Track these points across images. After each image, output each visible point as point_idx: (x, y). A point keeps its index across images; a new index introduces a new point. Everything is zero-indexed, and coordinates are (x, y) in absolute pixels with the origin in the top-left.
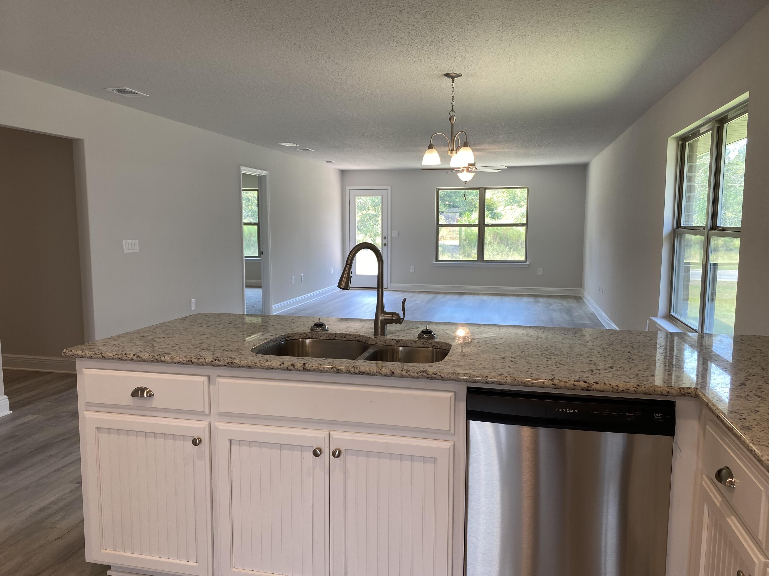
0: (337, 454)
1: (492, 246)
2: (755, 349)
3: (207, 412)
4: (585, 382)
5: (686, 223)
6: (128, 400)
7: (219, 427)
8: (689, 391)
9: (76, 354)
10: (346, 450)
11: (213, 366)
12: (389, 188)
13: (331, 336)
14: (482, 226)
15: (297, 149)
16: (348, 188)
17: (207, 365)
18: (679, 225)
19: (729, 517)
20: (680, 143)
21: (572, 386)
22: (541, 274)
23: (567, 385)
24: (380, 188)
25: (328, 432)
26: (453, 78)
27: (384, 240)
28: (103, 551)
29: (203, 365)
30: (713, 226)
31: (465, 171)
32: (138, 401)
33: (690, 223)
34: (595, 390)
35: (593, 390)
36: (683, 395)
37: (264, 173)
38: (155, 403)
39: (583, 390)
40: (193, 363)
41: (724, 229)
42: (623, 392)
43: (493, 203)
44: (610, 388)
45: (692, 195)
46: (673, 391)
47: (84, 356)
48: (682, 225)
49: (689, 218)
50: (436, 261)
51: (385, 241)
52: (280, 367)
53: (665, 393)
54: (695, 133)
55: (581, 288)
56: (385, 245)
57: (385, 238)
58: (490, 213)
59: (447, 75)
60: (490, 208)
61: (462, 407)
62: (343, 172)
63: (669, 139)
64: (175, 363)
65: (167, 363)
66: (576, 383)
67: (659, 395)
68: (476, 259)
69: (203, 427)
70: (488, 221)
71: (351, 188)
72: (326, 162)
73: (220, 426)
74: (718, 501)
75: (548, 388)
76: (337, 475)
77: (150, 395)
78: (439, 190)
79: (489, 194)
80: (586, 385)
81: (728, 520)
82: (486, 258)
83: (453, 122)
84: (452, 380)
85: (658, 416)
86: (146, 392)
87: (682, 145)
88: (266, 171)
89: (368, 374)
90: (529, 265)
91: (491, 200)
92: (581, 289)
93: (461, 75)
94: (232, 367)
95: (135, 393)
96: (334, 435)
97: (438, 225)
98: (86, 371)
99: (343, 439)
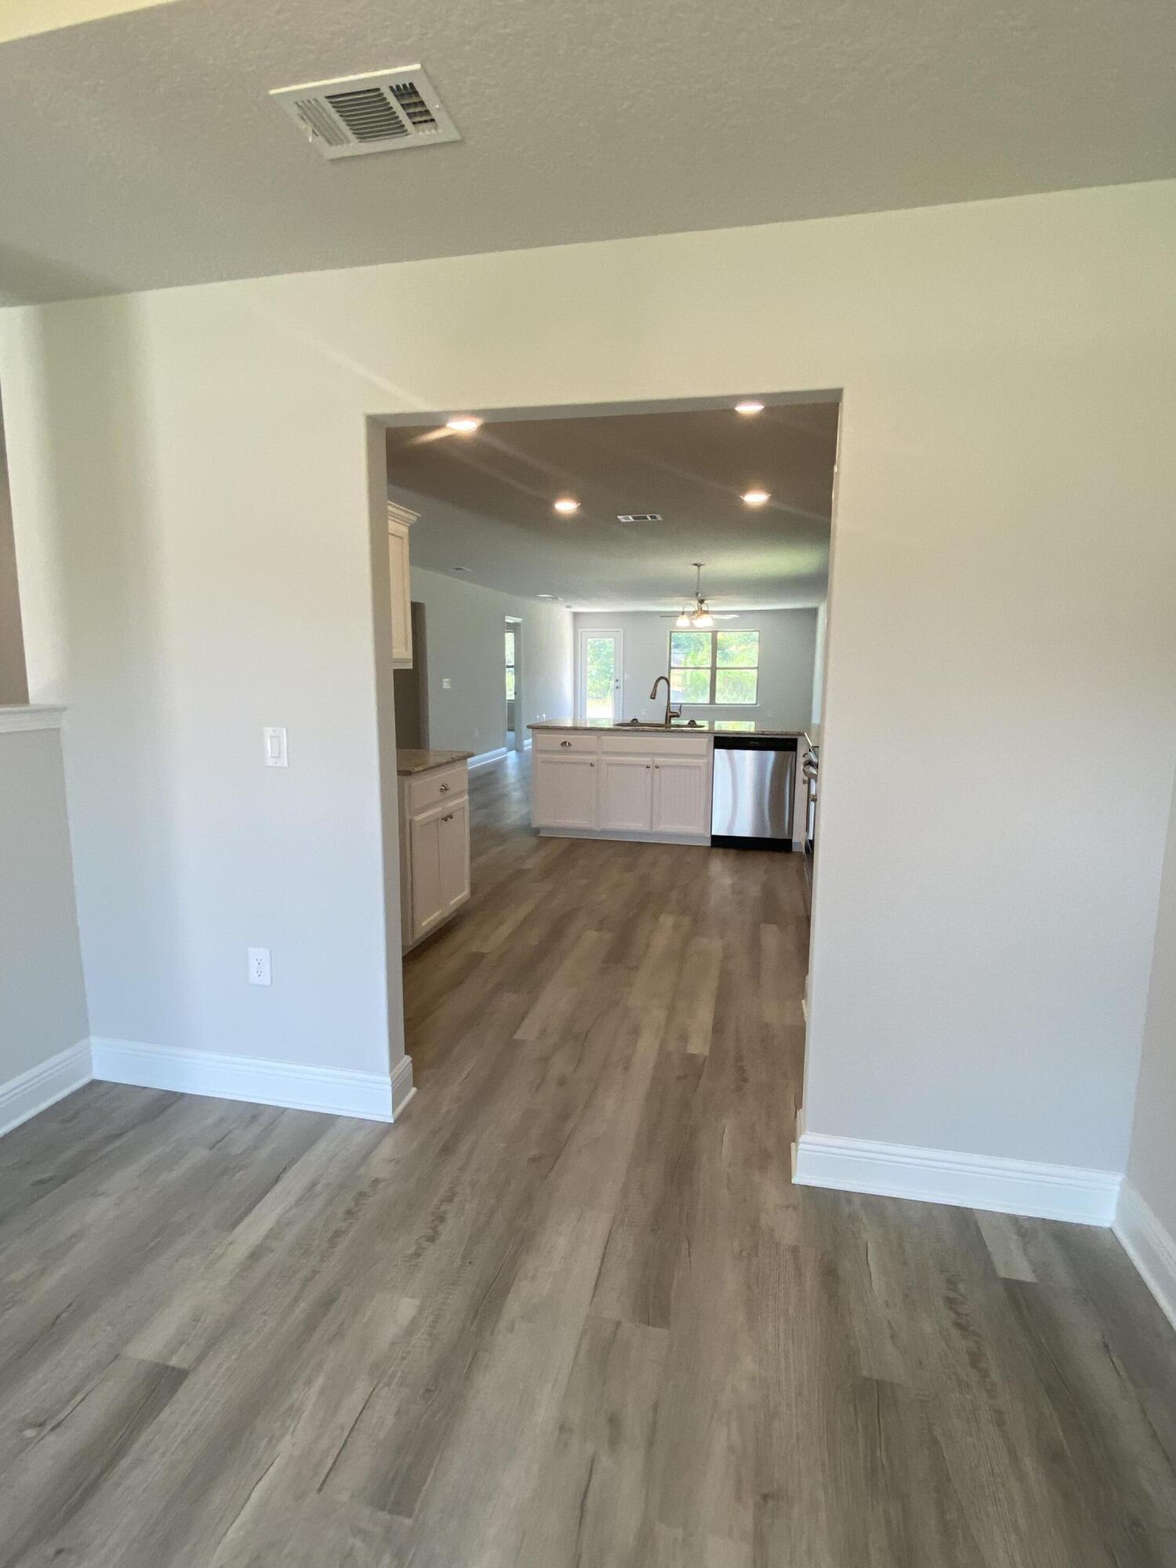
0: (657, 767)
3: (597, 751)
6: (560, 747)
9: (540, 727)
10: (662, 765)
12: (622, 631)
14: (714, 669)
16: (580, 630)
24: (614, 630)
25: (653, 759)
26: (699, 566)
27: (616, 683)
32: (564, 748)
37: (518, 620)
38: (572, 748)
43: (726, 645)
51: (618, 684)
56: (617, 688)
57: (617, 681)
58: (722, 656)
59: (696, 565)
60: (723, 650)
62: (576, 615)
68: (708, 702)
69: (595, 758)
70: (719, 664)
71: (583, 630)
73: (603, 758)
77: (570, 744)
78: (671, 632)
79: (720, 635)
82: (717, 701)
86: (567, 743)
88: (521, 618)
91: (723, 642)
93: (704, 565)
95: (562, 744)
96: (656, 759)
97: (670, 668)
98: (538, 735)
99: (659, 760)
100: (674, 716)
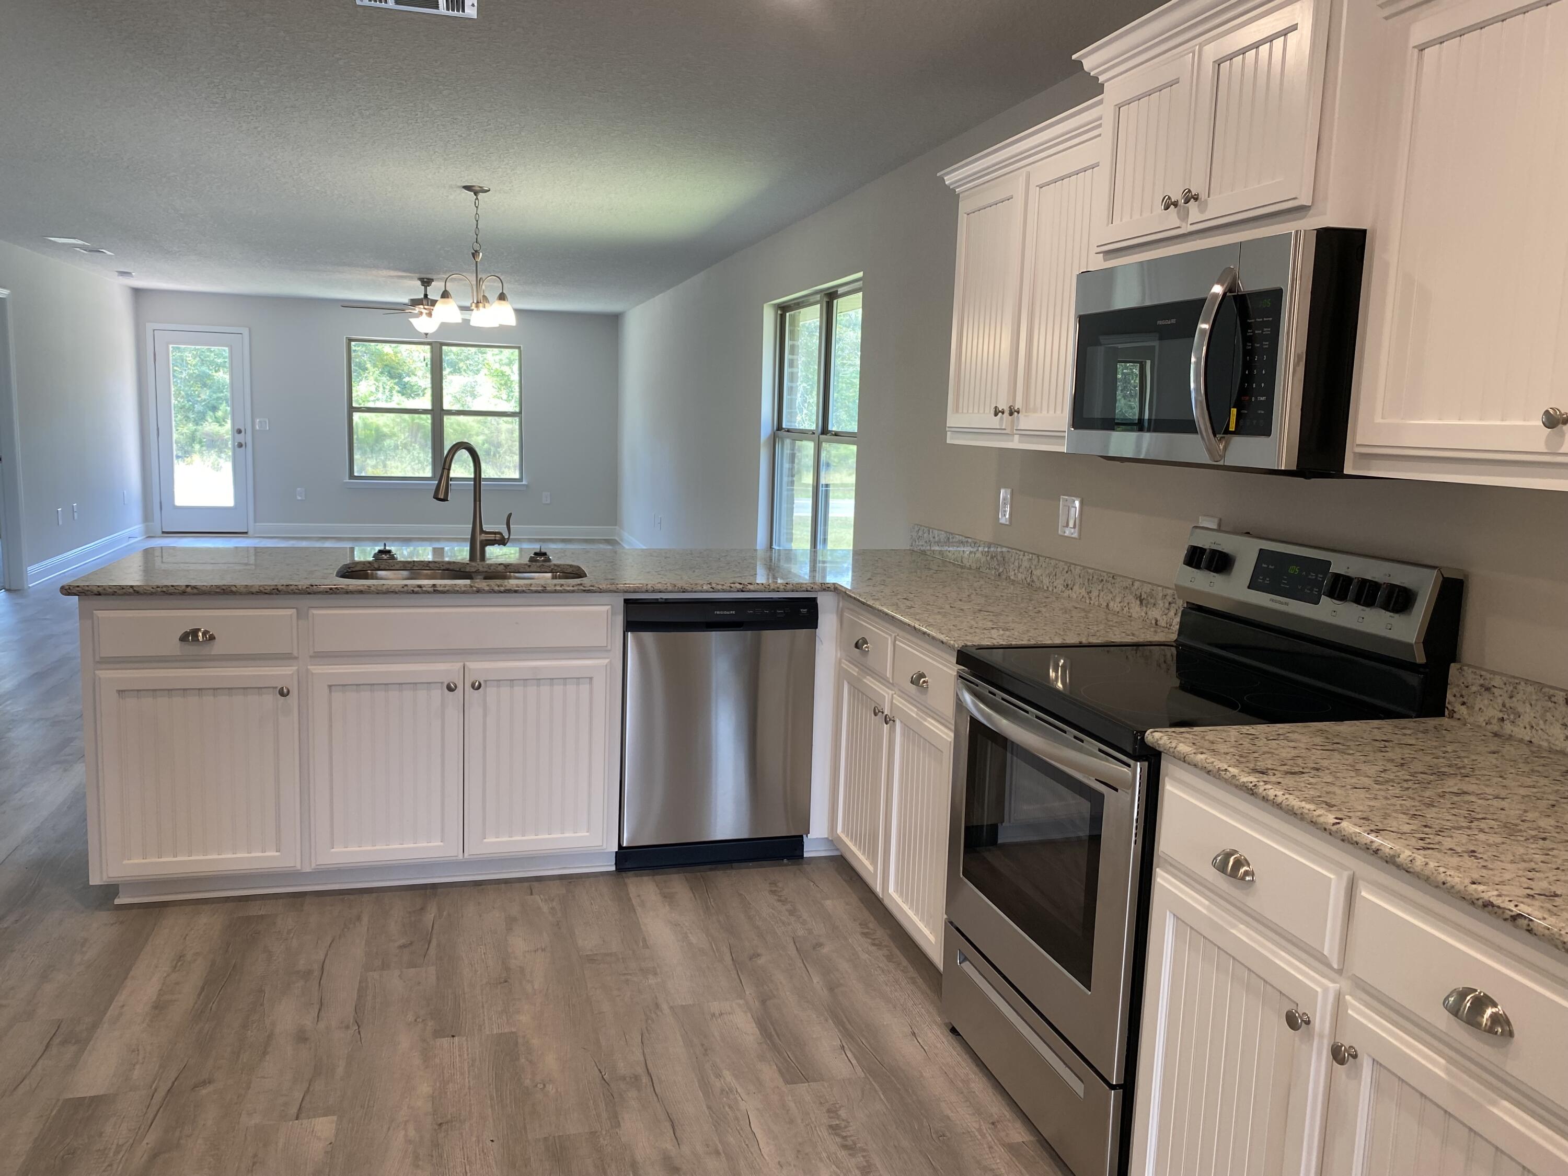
0: (476, 687)
1: (409, 451)
2: (876, 559)
3: (295, 654)
4: (740, 584)
5: (789, 424)
6: (177, 647)
7: (314, 672)
8: (829, 586)
9: (88, 591)
10: (485, 681)
11: (309, 593)
12: (246, 332)
13: (407, 565)
14: (438, 413)
15: (78, 249)
16: (150, 327)
17: (300, 594)
18: (780, 428)
19: (865, 678)
20: (779, 312)
21: (728, 588)
22: (548, 502)
23: (724, 587)
24: (225, 329)
25: (462, 664)
26: (476, 193)
27: (237, 435)
28: (126, 862)
29: (295, 593)
30: (825, 431)
31: (424, 315)
32: (191, 649)
33: (793, 424)
34: (749, 591)
35: (748, 591)
36: (824, 590)
37: (3, 293)
38: (217, 648)
39: (738, 591)
40: (279, 591)
41: (836, 434)
42: (774, 591)
43: (401, 362)
44: (763, 587)
45: (794, 385)
46: (816, 587)
47: (101, 592)
48: (784, 426)
49: (791, 417)
50: (350, 479)
51: (241, 438)
52: (403, 589)
53: (809, 589)
54: (799, 304)
55: (616, 525)
56: (240, 445)
57: (239, 432)
58: (395, 384)
59: (469, 188)
60: (395, 373)
61: (620, 620)
62: (137, 293)
63: (765, 305)
64: (253, 593)
65: (241, 594)
66: (732, 585)
67: (804, 591)
68: (430, 475)
69: (291, 673)
71: (157, 326)
72: (117, 273)
73: (316, 669)
74: (855, 671)
75: (707, 592)
76: (475, 712)
77: (210, 639)
80: (741, 586)
81: (865, 680)
83: (478, 260)
84: (611, 591)
85: (804, 611)
86: (200, 634)
87: (781, 315)
88: (4, 288)
89: (516, 591)
90: (526, 486)
91: (396, 357)
92: (617, 527)
93: (489, 191)
94: (338, 594)
95: (184, 638)
96: (471, 665)
97: (352, 409)
98: (99, 614)
99: (479, 668)
100: (492, 543)
